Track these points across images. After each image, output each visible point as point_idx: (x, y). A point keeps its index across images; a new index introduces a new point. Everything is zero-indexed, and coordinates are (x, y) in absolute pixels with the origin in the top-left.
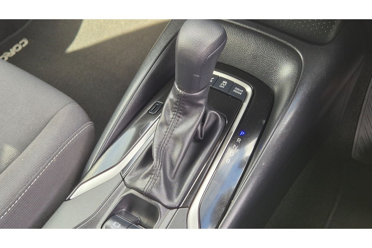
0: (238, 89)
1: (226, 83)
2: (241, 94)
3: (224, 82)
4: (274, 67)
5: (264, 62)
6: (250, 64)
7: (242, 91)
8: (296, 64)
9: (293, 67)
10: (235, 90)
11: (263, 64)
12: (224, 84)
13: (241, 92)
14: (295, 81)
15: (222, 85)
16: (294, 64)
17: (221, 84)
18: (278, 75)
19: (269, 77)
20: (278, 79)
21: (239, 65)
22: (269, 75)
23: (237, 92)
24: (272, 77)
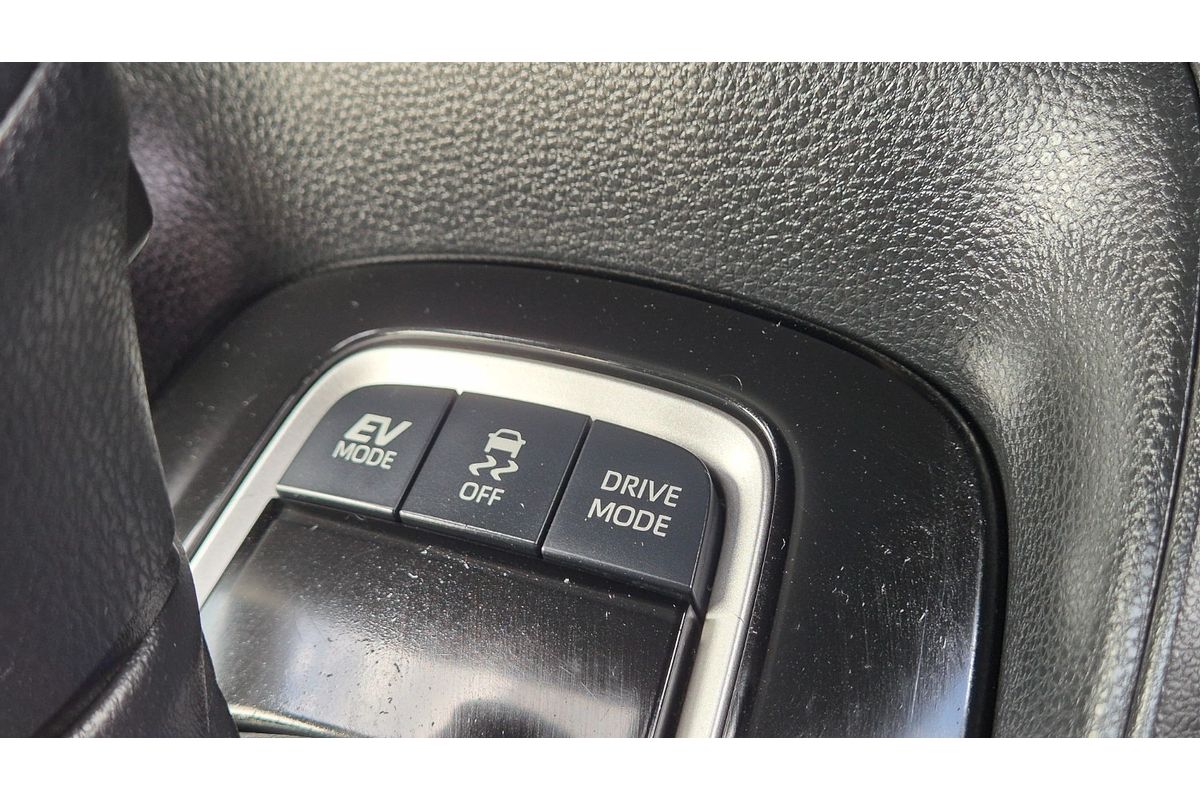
0: (629, 484)
1: (514, 447)
2: (658, 525)
3: (495, 442)
4: (918, 186)
5: (814, 161)
6: (705, 205)
7: (671, 493)
8: (1130, 101)
9: (1107, 135)
10: (606, 498)
11: (815, 180)
12: (502, 458)
13: (658, 508)
14: (1168, 286)
15: (484, 477)
16: (1112, 101)
17: (474, 468)
18: (978, 247)
19: (898, 284)
20: (992, 291)
21: (612, 238)
22: (900, 270)
23: (624, 516)
24: (930, 275)
